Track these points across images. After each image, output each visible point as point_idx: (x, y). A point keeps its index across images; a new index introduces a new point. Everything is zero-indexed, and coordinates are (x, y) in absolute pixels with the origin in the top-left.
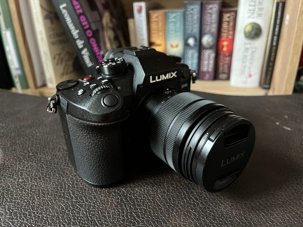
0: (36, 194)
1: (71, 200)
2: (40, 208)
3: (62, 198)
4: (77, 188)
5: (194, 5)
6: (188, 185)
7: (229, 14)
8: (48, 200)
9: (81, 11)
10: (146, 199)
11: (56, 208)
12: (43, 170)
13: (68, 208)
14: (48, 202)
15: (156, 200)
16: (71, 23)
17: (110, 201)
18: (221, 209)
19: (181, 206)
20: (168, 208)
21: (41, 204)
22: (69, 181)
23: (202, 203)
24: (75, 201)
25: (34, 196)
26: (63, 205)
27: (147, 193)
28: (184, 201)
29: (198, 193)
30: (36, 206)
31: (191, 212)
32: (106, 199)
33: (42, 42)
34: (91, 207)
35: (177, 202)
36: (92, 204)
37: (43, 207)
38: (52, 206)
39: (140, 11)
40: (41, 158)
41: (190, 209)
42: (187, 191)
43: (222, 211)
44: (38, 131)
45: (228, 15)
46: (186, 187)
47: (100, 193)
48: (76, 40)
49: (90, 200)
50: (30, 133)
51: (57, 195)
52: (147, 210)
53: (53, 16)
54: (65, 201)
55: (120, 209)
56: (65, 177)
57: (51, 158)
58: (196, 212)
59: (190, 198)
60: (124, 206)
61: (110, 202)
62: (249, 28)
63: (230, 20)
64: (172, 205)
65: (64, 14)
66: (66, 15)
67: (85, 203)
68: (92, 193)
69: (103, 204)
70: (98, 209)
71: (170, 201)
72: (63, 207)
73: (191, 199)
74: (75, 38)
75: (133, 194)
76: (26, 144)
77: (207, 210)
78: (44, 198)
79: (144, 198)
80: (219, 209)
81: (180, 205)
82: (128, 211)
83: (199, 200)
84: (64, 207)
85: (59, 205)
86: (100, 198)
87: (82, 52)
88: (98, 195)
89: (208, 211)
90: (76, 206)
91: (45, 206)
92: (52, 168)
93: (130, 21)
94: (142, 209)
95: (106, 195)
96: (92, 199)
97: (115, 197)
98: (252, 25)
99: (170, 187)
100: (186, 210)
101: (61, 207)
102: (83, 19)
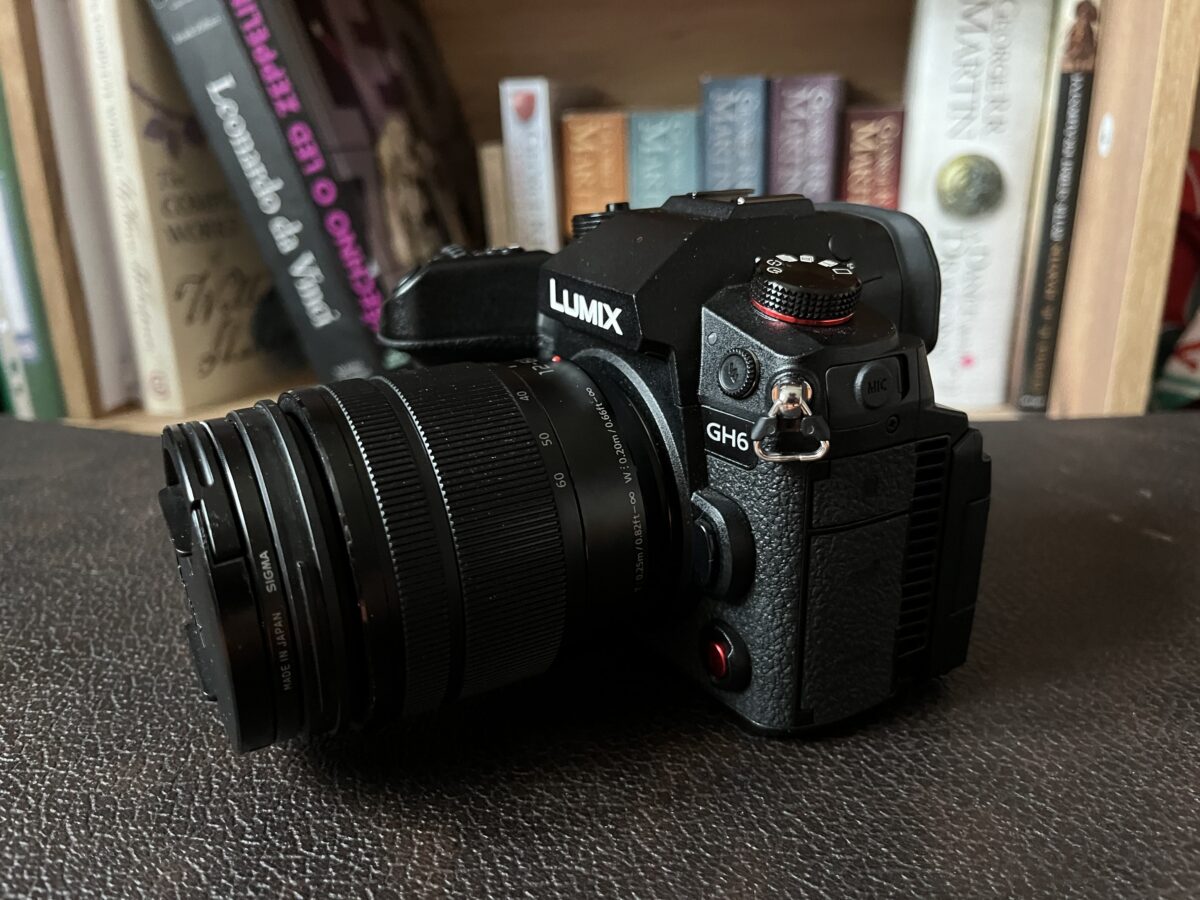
0: (72, 816)
1: (234, 843)
2: (90, 877)
3: (190, 835)
4: (263, 787)
5: (739, 90)
6: (769, 766)
7: (875, 126)
8: (128, 845)
9: (292, 105)
10: (585, 829)
11: (164, 876)
12: (109, 717)
13: (220, 878)
14: (126, 853)
15: (629, 833)
16: (251, 153)
17: (420, 840)
18: (932, 867)
19: (749, 856)
20: (689, 868)
21: (95, 861)
22: (227, 761)
23: (839, 843)
24: (255, 846)
25: (63, 826)
26: (199, 864)
27: (587, 806)
28: (761, 838)
29: (818, 801)
30: (70, 867)
31: (796, 881)
32: (401, 832)
33: (130, 229)
34: (331, 870)
35: (729, 843)
36: (332, 856)
37: (103, 872)
38: (146, 868)
39: (526, 112)
40: (103, 665)
41: (792, 871)
42: (767, 791)
43: (935, 874)
44: (95, 560)
45: (870, 129)
46: (762, 777)
47: (369, 810)
48: (271, 222)
49: (325, 840)
50: (58, 566)
51: (170, 821)
52: (594, 878)
53: (178, 126)
54: (207, 846)
55: (465, 876)
56: (211, 744)
57: (150, 665)
58: (819, 885)
59: (785, 824)
60: (482, 861)
61: (419, 846)
62: (954, 177)
63: (878, 147)
64: (708, 855)
65: (226, 115)
66: (232, 122)
67: (301, 854)
68: (332, 812)
69: (386, 858)
70: (364, 878)
71: (697, 835)
72: (198, 875)
73: (792, 825)
74: (265, 211)
75: (521, 810)
76: (39, 612)
77: (868, 871)
78: (106, 835)
79: (577, 826)
80: (925, 866)
81: (743, 854)
82: (502, 886)
83: (825, 830)
84: (201, 871)
85: (176, 862)
86: (371, 828)
87: (292, 267)
88: (360, 818)
89: (874, 879)
90: (259, 865)
91: (112, 871)
92: (149, 708)
93: (489, 155)
94: (570, 872)
95: (398, 817)
96: (336, 836)
97: (440, 823)
98: (966, 165)
99: (690, 775)
100: (773, 874)
101: (185, 874)
102: (299, 134)
